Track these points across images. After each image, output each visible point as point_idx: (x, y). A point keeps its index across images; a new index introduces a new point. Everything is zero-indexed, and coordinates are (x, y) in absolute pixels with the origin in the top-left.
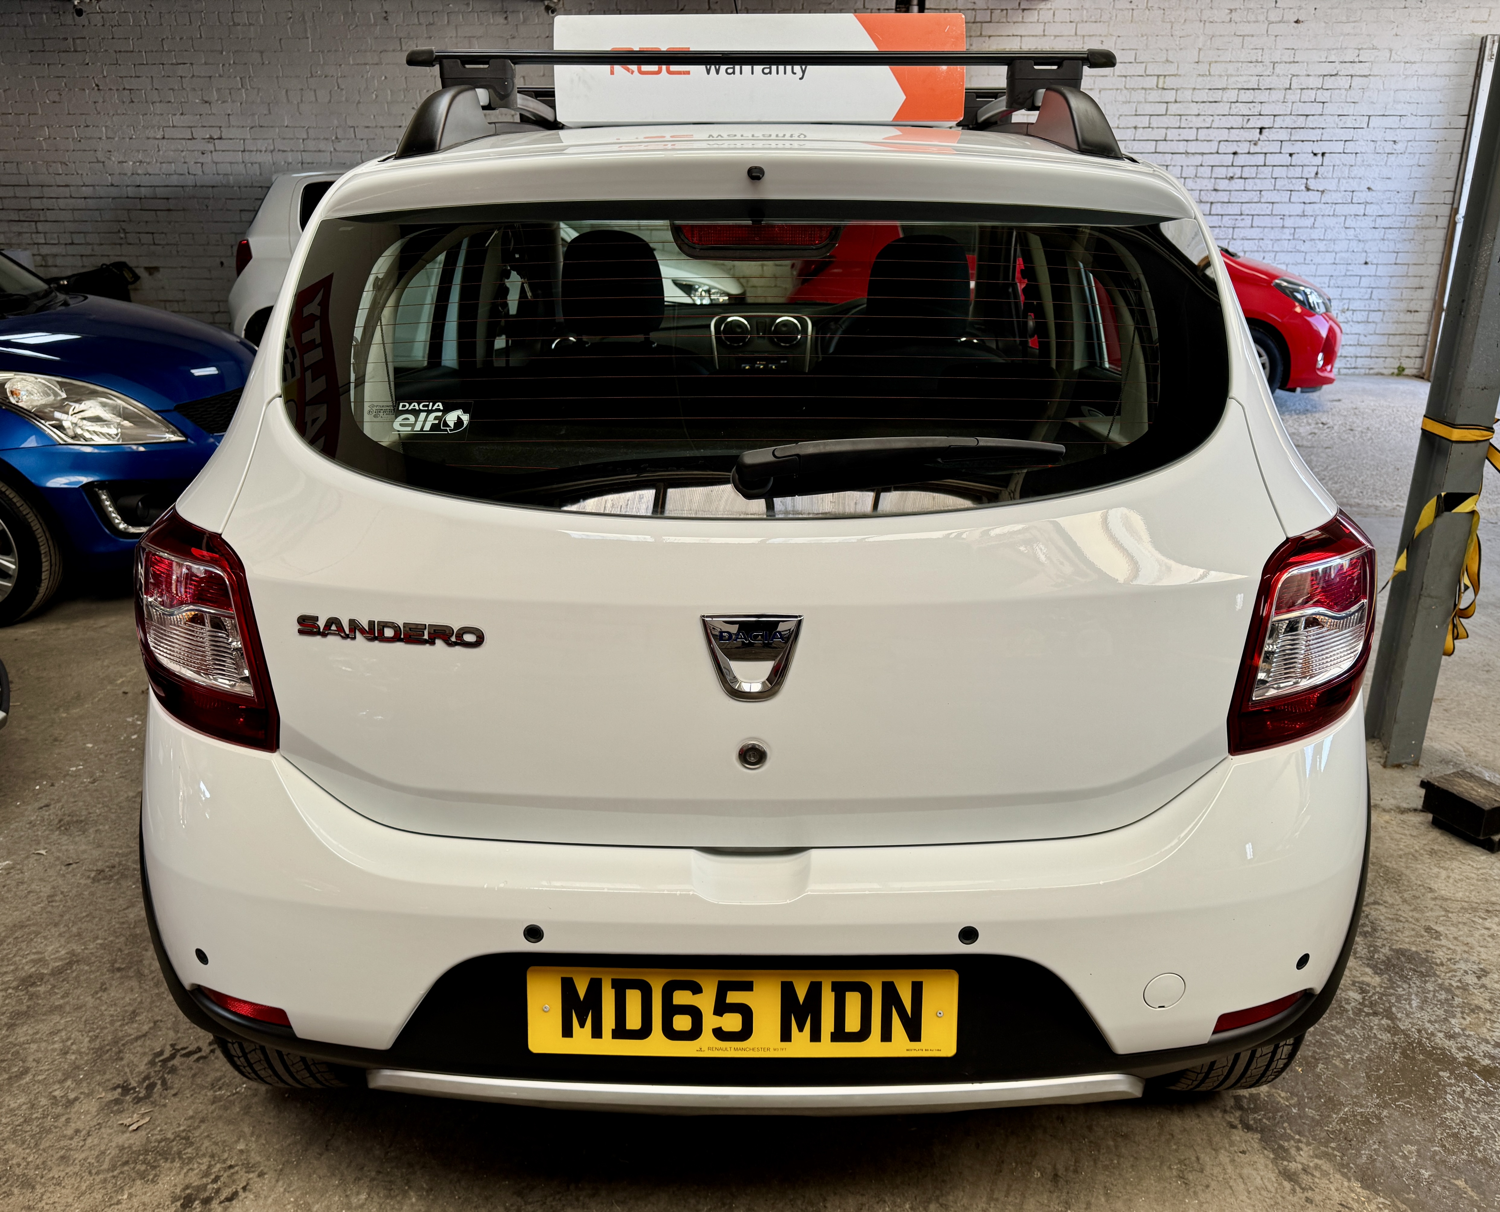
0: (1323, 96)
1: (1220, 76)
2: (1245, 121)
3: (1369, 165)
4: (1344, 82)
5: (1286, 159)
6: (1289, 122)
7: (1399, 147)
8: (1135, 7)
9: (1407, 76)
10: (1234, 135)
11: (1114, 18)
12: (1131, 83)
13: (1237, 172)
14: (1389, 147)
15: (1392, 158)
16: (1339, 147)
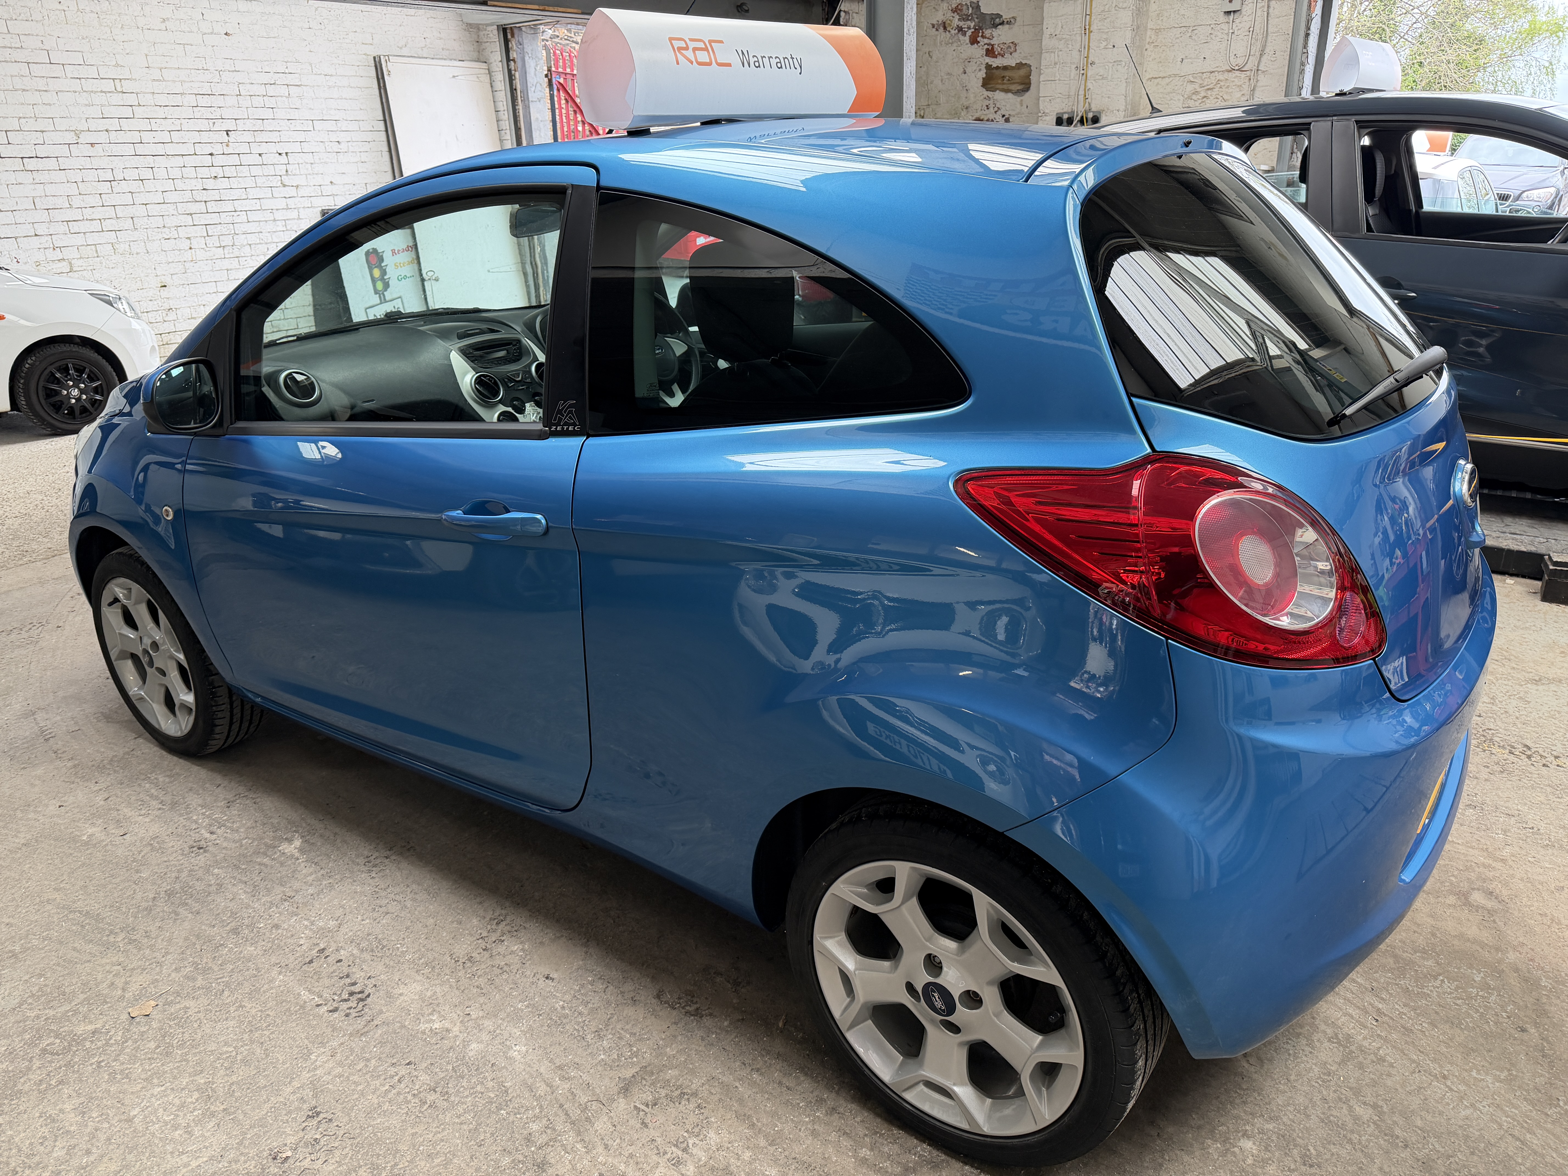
0: (270, 102)
1: (174, 81)
2: (211, 124)
3: (326, 163)
4: (284, 91)
5: (258, 160)
6: (249, 125)
7: (344, 147)
8: (66, 9)
9: (330, 87)
10: (205, 138)
11: (46, 17)
12: (89, 85)
13: (219, 172)
14: (336, 147)
15: (341, 156)
16: (297, 147)
